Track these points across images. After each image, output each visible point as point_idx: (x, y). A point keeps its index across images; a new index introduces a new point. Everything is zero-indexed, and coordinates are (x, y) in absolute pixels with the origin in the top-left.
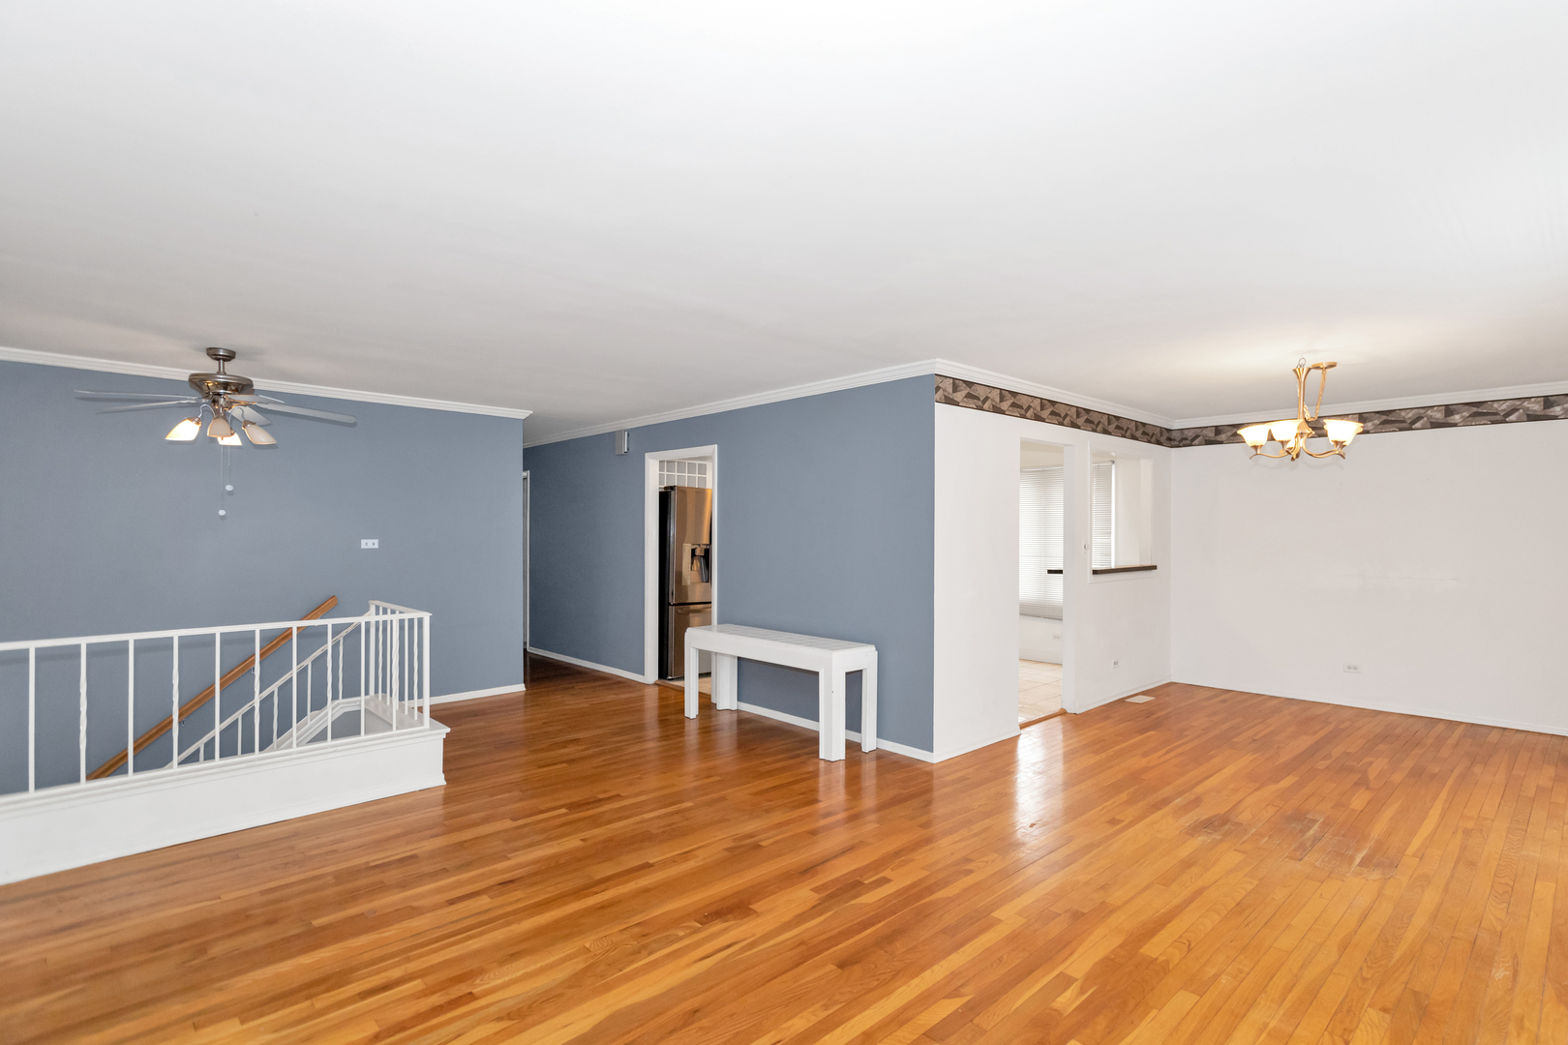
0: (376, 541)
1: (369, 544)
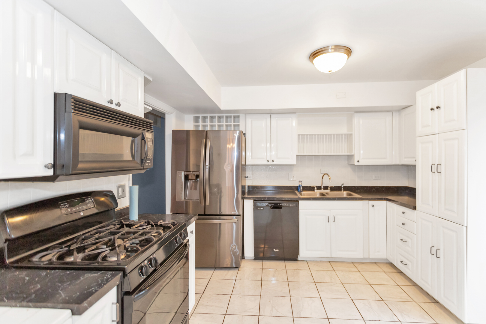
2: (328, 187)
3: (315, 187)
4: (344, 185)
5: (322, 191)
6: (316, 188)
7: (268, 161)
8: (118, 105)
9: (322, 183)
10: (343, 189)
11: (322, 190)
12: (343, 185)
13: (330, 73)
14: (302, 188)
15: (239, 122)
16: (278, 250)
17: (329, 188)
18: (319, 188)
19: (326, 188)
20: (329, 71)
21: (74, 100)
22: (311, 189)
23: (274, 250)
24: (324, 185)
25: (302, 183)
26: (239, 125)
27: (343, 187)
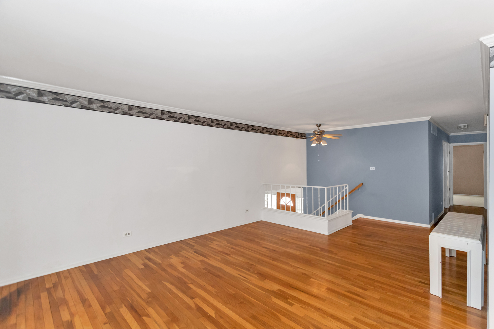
0: (374, 168)
1: (373, 168)
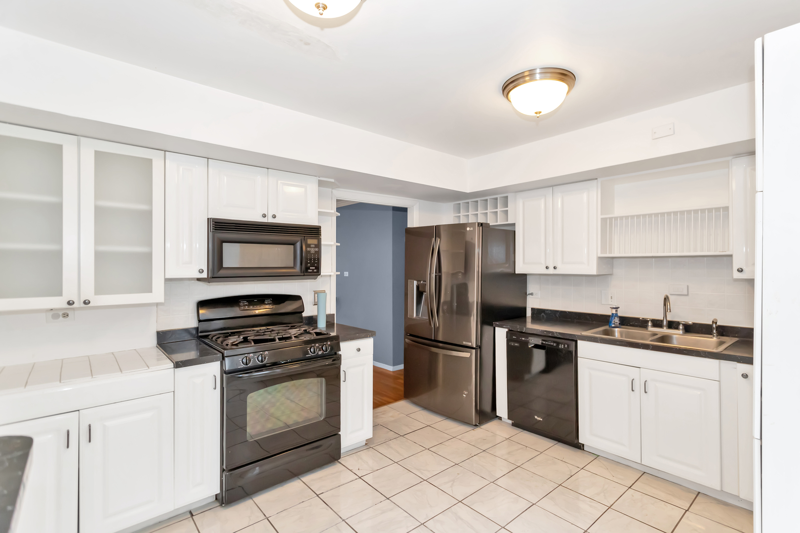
2: (678, 323)
3: (648, 321)
4: (718, 324)
5: (665, 331)
6: (650, 324)
7: (547, 268)
8: (274, 217)
9: (665, 316)
10: (715, 331)
11: (665, 328)
12: (715, 322)
13: (538, 115)
14: (617, 320)
15: (507, 206)
16: (542, 420)
17: (681, 327)
18: (657, 323)
19: (672, 325)
20: (536, 113)
21: (215, 223)
22: (642, 323)
23: (536, 417)
24: (669, 319)
25: (618, 310)
26: (507, 210)
27: (714, 326)
